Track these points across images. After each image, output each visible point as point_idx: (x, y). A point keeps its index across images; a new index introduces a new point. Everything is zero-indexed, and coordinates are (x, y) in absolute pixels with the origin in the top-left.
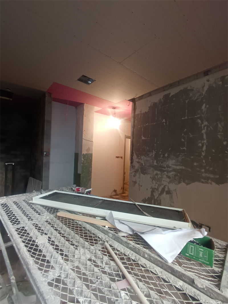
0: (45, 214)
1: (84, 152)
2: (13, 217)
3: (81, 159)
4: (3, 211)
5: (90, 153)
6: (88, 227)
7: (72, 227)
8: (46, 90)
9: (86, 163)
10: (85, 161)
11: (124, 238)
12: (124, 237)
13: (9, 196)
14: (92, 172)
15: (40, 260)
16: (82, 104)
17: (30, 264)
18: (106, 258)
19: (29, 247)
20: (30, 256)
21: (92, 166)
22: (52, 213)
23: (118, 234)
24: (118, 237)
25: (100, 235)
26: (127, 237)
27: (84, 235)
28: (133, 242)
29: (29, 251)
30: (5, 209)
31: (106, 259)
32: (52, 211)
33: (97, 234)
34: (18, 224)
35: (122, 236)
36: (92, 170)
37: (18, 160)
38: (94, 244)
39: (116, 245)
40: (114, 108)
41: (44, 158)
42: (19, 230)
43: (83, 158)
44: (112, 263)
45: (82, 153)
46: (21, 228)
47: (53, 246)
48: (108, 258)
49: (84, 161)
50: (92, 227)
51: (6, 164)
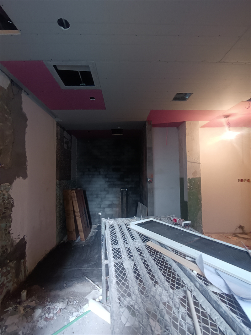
0: (138, 240)
1: (190, 176)
2: (114, 238)
3: (187, 185)
4: (109, 231)
5: (198, 176)
6: (174, 266)
7: (158, 260)
8: (146, 120)
9: (193, 189)
10: (192, 187)
11: (215, 295)
12: (216, 293)
13: (116, 219)
14: (201, 200)
15: (122, 282)
16: (183, 123)
17: (113, 283)
18: (183, 310)
19: (116, 268)
20: (115, 276)
21: (202, 193)
22: (144, 241)
23: (208, 286)
24: (206, 291)
25: (185, 280)
26: (220, 295)
27: (167, 273)
28: (227, 305)
29: (116, 271)
30: (111, 229)
31: (183, 312)
32: (145, 240)
33: (182, 277)
34: (115, 245)
35: (212, 292)
36: (201, 197)
37: (130, 186)
38: (175, 288)
39: (202, 300)
40: (227, 116)
41: (148, 184)
42: (115, 251)
43: (189, 183)
44: (188, 319)
45: (188, 178)
46: (117, 249)
47: (135, 274)
48: (186, 311)
49: (190, 187)
50: (178, 267)
51: (122, 189)
